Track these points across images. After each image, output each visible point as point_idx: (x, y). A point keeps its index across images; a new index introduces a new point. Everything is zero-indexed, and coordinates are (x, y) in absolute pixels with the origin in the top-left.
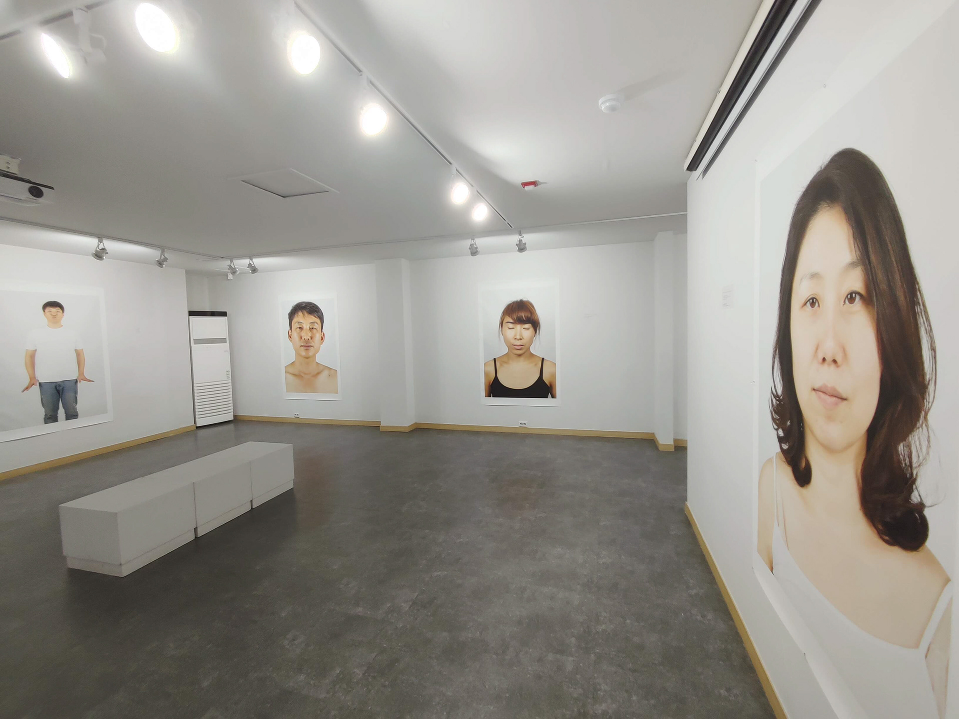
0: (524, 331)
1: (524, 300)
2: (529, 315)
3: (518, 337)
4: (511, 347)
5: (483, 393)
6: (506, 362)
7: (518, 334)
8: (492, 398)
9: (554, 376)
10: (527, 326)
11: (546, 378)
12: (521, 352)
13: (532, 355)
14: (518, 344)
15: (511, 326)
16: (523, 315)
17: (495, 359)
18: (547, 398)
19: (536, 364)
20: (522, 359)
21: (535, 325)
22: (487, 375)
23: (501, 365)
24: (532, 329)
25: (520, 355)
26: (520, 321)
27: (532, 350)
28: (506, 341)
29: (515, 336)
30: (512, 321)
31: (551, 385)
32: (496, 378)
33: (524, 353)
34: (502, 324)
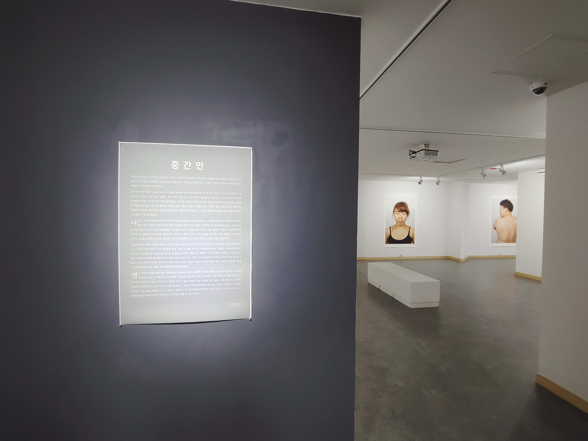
0: (403, 215)
1: (403, 202)
2: (405, 209)
3: (400, 218)
4: (398, 222)
5: (385, 242)
6: (395, 228)
7: (400, 216)
8: (388, 244)
9: (414, 234)
10: (404, 213)
11: (410, 235)
12: (401, 224)
13: (406, 225)
14: (400, 221)
15: (398, 213)
16: (403, 208)
17: (390, 227)
18: (411, 243)
19: (407, 229)
20: (402, 227)
21: (407, 212)
22: (386, 234)
23: (393, 230)
24: (406, 214)
25: (401, 225)
26: (401, 211)
27: (406, 223)
28: (396, 219)
29: (399, 217)
30: (398, 211)
31: (412, 238)
32: (390, 235)
33: (402, 225)
34: (394, 212)
